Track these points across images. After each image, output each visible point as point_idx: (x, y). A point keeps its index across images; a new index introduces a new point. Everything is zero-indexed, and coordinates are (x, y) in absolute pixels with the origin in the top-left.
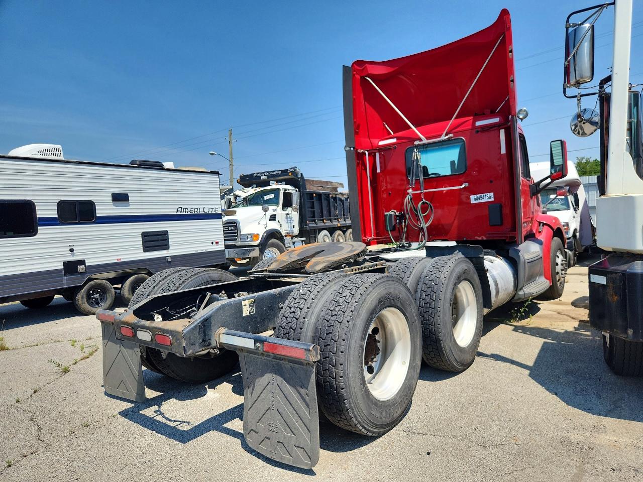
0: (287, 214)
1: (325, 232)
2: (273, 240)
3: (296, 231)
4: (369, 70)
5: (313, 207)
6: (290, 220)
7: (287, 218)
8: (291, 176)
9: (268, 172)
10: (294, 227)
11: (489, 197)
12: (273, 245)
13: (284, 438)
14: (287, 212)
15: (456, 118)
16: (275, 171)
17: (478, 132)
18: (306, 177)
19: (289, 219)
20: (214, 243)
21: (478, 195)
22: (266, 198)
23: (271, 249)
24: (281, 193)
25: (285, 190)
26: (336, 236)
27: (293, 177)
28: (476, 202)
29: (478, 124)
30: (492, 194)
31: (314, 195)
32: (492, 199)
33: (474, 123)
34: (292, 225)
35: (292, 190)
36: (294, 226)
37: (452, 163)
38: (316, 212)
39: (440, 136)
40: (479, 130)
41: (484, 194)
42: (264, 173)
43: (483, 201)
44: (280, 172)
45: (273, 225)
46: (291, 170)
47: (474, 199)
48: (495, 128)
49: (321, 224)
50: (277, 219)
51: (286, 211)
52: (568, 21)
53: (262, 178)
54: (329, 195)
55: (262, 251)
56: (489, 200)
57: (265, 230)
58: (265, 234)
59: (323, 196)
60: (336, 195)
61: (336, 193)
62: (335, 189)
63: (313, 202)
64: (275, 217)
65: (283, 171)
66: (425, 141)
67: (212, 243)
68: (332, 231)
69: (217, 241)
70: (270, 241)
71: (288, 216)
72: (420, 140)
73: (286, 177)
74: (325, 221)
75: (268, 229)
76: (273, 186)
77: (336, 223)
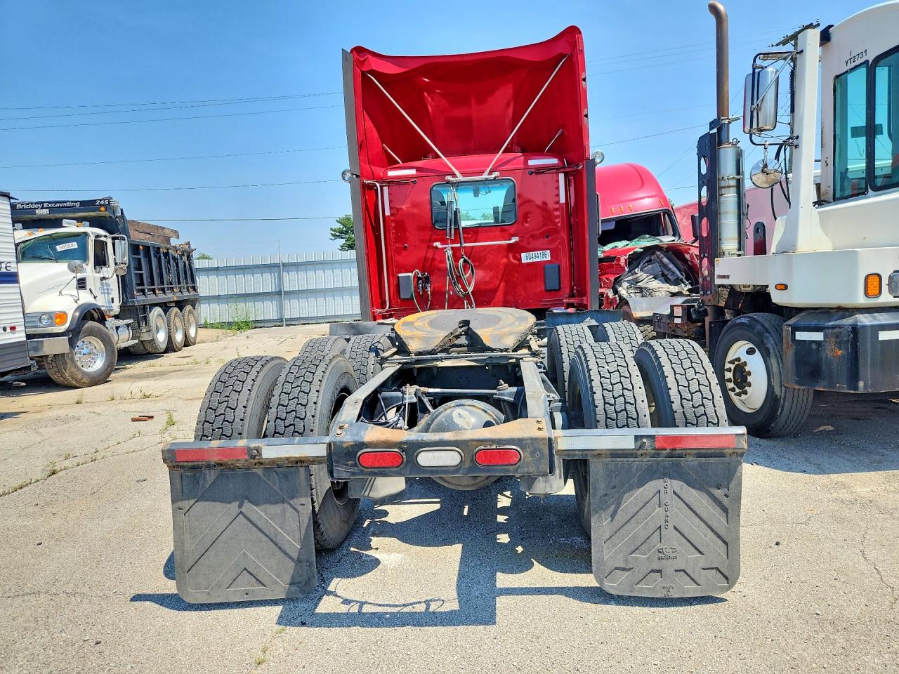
0: (104, 278)
1: (158, 310)
2: (90, 324)
3: (116, 308)
4: (372, 64)
5: (139, 268)
6: (107, 289)
7: (102, 285)
8: (103, 212)
9: (50, 203)
10: (113, 302)
11: (544, 255)
12: (91, 333)
13: (687, 562)
14: (102, 275)
15: (503, 152)
16: (66, 202)
17: (532, 173)
18: (128, 217)
19: (105, 287)
20: (8, 330)
21: (531, 253)
22: (59, 248)
23: (86, 339)
24: (90, 240)
25: (98, 236)
26: (173, 316)
27: (107, 214)
28: (529, 261)
29: (532, 163)
30: (548, 252)
31: (141, 247)
32: (549, 258)
33: (526, 162)
34: (111, 296)
35: (105, 236)
36: (112, 299)
37: (496, 210)
38: (145, 276)
39: (482, 173)
40: (533, 170)
41: (539, 252)
42: (42, 203)
43: (537, 260)
44: (78, 205)
45: (85, 298)
46: (102, 202)
47: (526, 258)
48: (553, 171)
49: (151, 298)
50: (88, 287)
51: (99, 272)
52: (754, 61)
53: (37, 211)
54: (159, 249)
55: (72, 344)
56: (545, 259)
57: (76, 306)
58: (77, 314)
59: (151, 249)
60: (168, 249)
61: (168, 246)
62: (168, 240)
63: (139, 260)
64: (84, 283)
65: (83, 203)
66: (460, 178)
67: (5, 329)
68: (165, 307)
69: (13, 325)
70: (86, 325)
71: (104, 281)
72: (454, 175)
73: (92, 214)
74: (157, 291)
75: (80, 302)
76: (70, 227)
77: (171, 296)
